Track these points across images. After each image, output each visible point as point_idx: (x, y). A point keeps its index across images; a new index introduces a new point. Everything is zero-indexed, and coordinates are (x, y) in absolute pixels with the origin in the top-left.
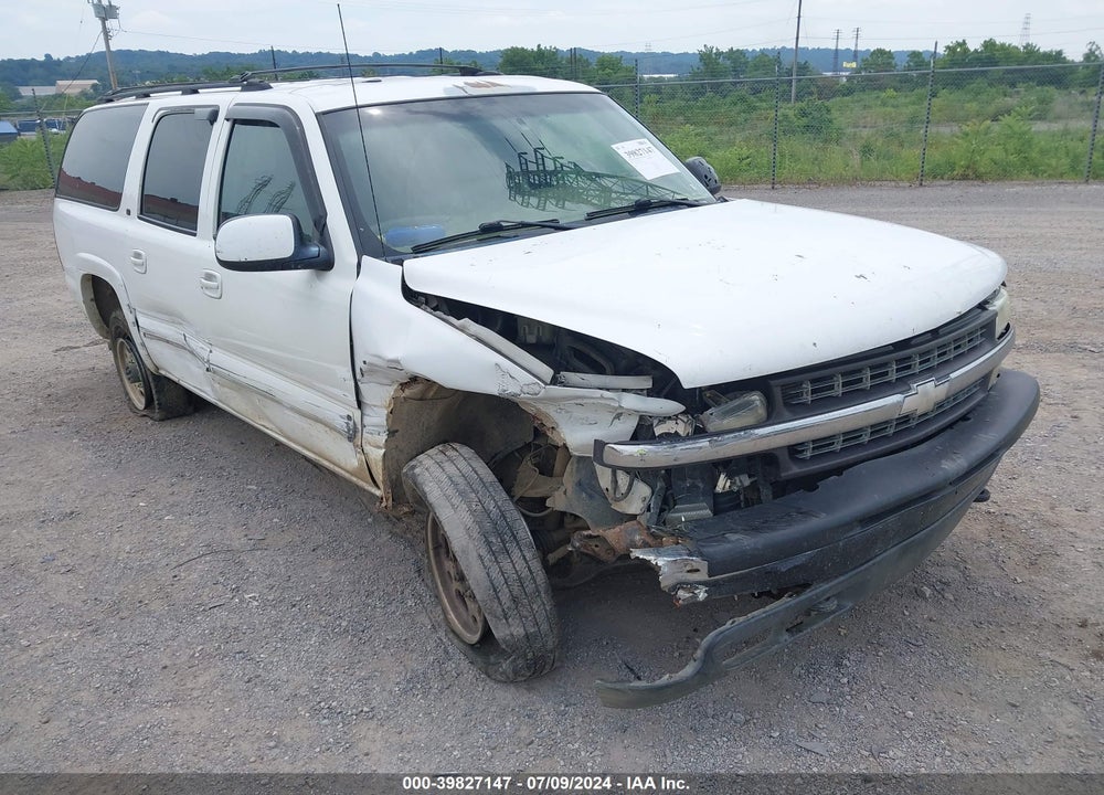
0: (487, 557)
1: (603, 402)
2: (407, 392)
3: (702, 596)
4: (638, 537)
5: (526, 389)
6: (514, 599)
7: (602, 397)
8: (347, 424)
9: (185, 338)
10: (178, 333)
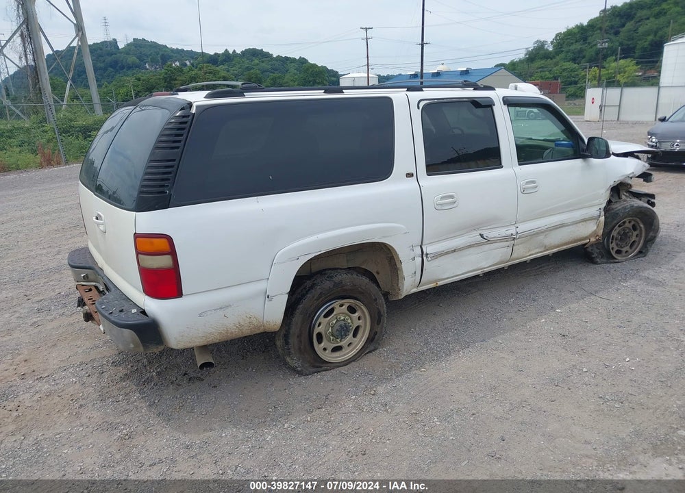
8: (600, 212)
9: (482, 236)
10: (474, 237)
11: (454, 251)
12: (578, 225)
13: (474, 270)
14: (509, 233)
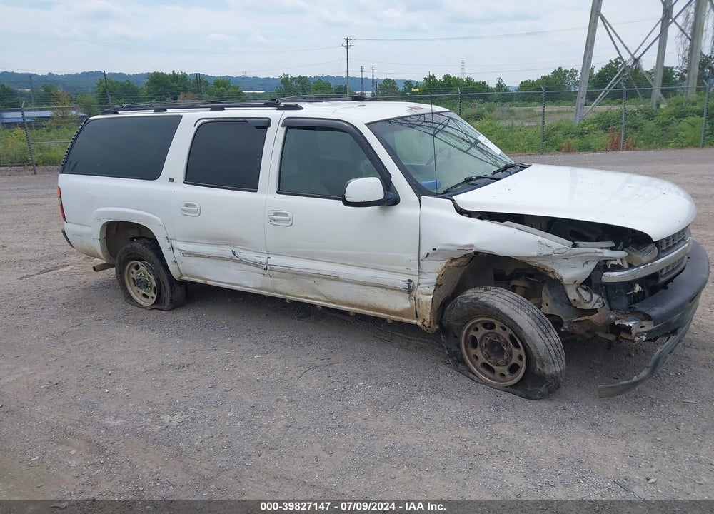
0: (542, 335)
1: (596, 254)
2: (454, 263)
3: (644, 338)
4: (612, 316)
5: (557, 252)
6: (556, 353)
7: (596, 252)
8: (408, 284)
9: (234, 252)
10: (225, 251)
11: (209, 257)
12: (369, 288)
13: (232, 284)
14: (259, 260)
